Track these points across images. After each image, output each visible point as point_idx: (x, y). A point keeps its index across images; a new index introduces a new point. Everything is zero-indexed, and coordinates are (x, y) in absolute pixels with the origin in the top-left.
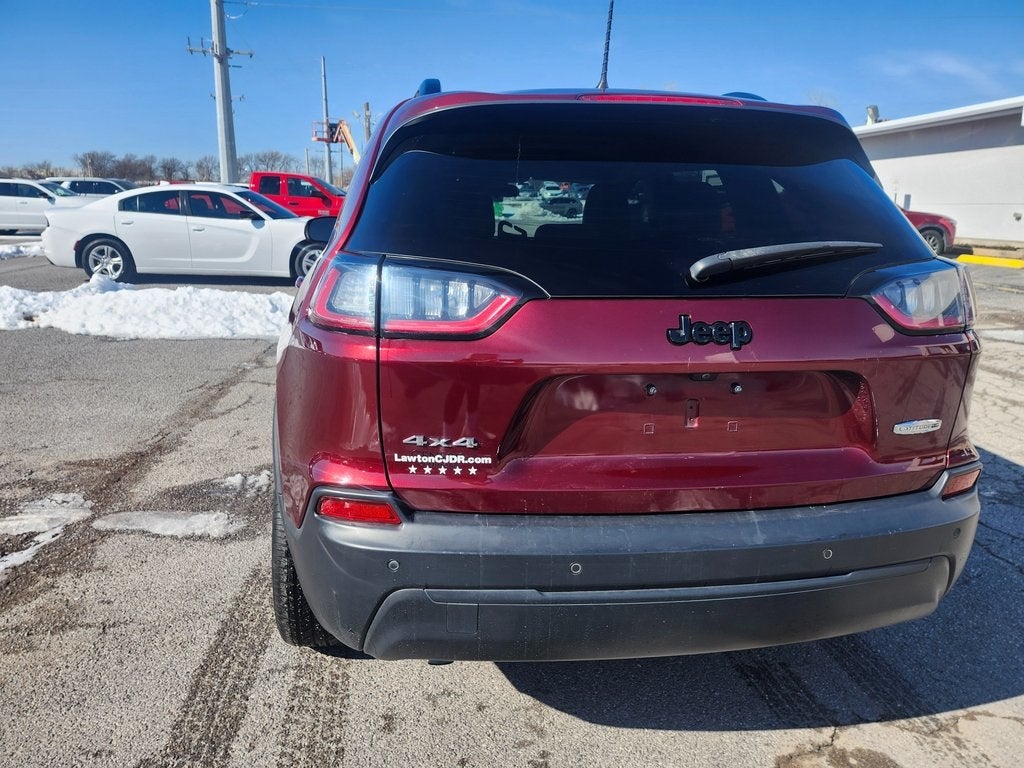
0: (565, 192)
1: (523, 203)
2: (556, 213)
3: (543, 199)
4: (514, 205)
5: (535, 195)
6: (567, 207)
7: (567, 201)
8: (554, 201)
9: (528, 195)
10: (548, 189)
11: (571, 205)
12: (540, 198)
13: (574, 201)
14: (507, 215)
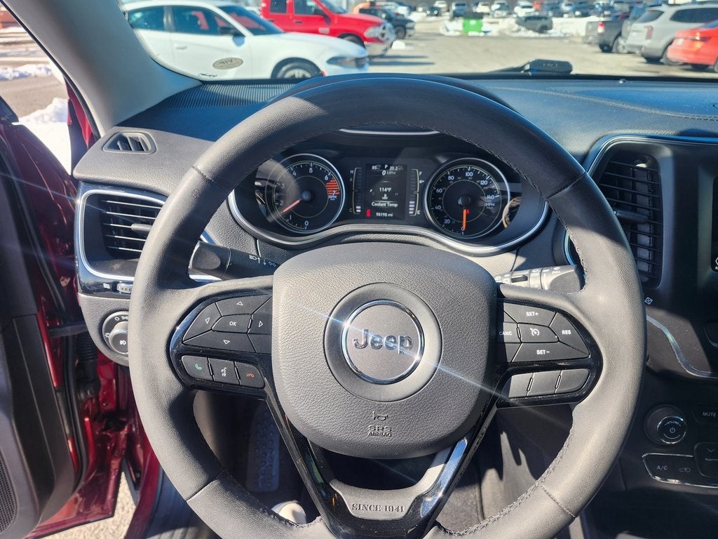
0: (536, 10)
1: (501, 20)
2: (529, 29)
3: (518, 17)
4: (492, 23)
5: (510, 14)
6: (540, 24)
7: (539, 18)
8: (528, 18)
9: (504, 13)
10: (524, 7)
11: (543, 22)
12: (515, 16)
13: (546, 18)
14: (486, 32)
